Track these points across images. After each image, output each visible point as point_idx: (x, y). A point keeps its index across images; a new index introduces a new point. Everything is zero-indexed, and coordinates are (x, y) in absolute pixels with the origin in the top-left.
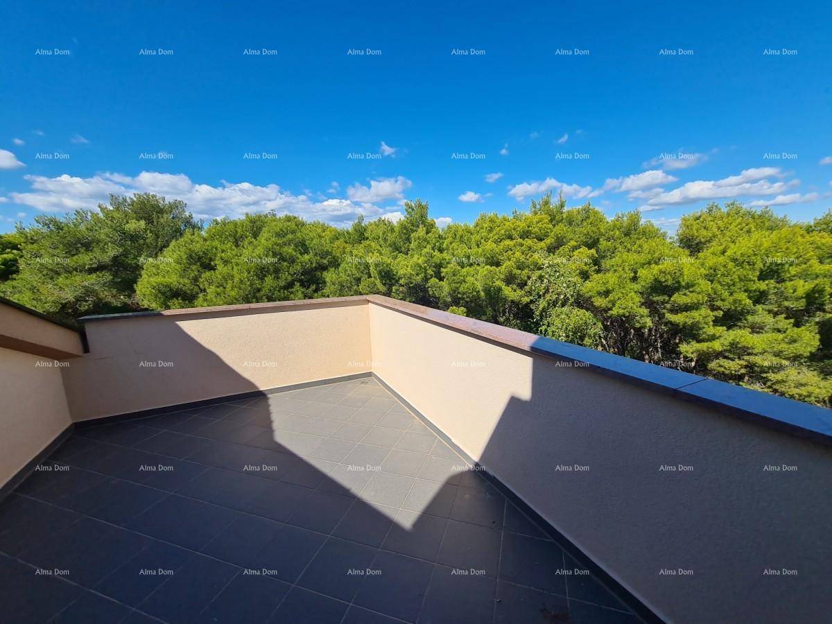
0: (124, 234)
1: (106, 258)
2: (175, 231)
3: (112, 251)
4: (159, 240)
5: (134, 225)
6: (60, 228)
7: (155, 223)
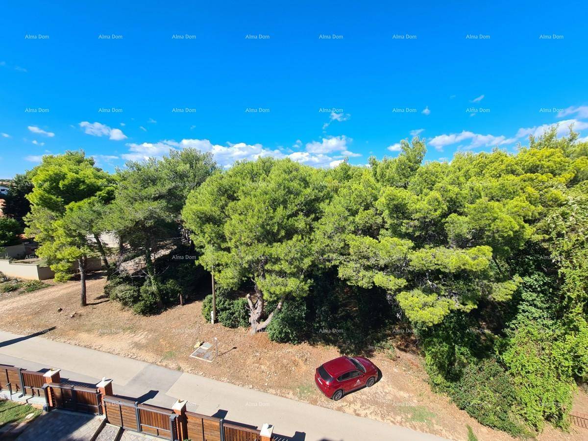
0: (176, 173)
1: (164, 190)
2: (206, 173)
3: (169, 186)
4: (196, 178)
5: (183, 167)
6: (139, 170)
7: (194, 167)
